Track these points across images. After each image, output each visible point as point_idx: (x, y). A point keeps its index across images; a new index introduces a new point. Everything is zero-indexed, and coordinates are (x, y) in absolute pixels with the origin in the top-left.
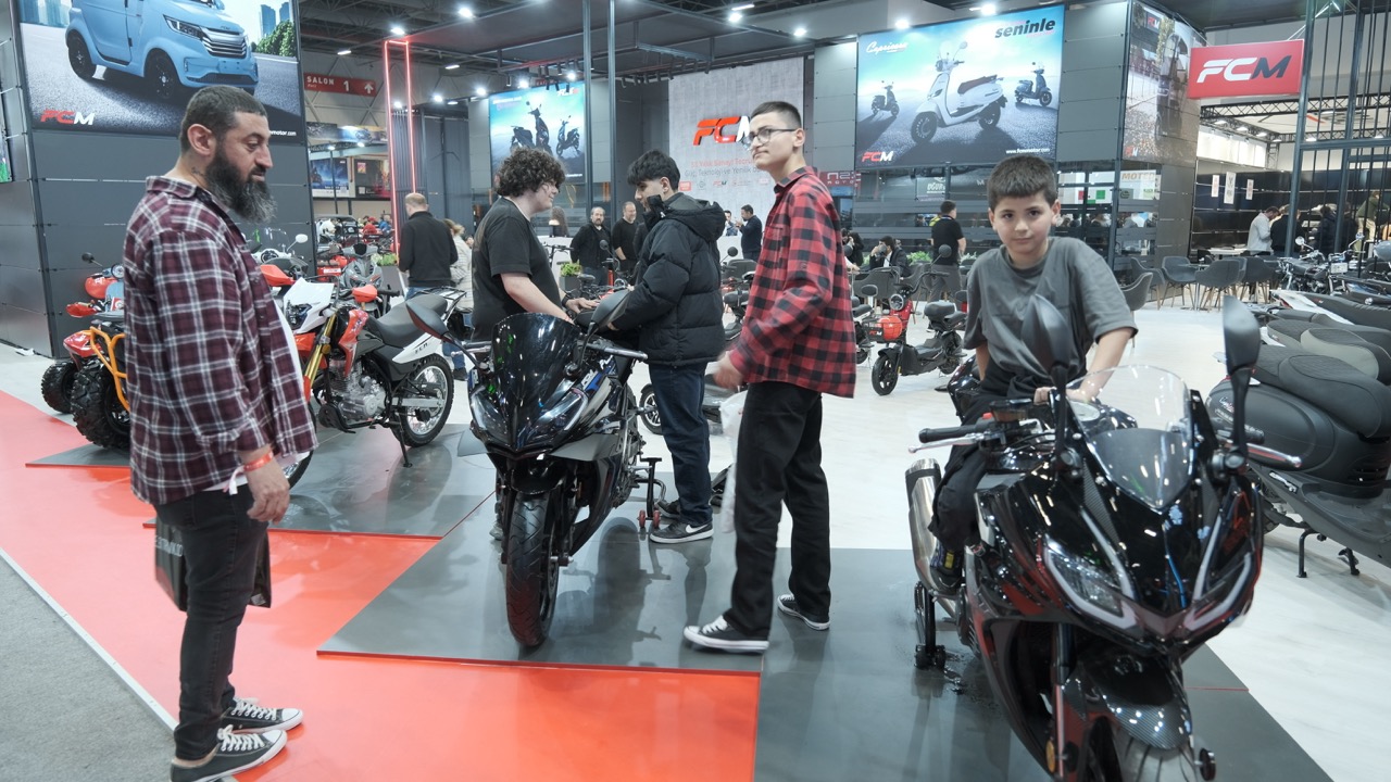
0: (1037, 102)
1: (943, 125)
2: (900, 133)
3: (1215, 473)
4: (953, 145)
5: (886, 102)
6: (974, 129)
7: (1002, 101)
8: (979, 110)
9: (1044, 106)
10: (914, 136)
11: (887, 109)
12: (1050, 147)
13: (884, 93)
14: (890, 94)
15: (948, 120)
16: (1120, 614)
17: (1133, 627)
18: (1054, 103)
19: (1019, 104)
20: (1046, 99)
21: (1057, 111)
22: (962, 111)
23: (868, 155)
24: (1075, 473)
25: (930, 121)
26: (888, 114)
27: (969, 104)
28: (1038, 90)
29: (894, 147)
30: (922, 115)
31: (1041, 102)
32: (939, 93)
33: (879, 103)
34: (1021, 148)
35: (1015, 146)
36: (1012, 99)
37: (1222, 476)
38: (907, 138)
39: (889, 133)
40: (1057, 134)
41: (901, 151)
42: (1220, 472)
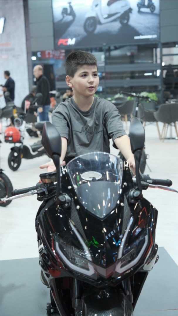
0: (148, 10)
1: (100, 23)
2: (77, 28)
3: (130, 200)
4: (107, 35)
5: (68, 11)
6: (116, 26)
7: (130, 10)
8: (118, 15)
9: (152, 13)
10: (86, 30)
11: (70, 14)
12: (157, 34)
13: (67, 6)
14: (71, 7)
15: (102, 21)
16: (88, 269)
17: (93, 275)
18: (157, 11)
19: (139, 12)
20: (152, 8)
21: (159, 15)
22: (110, 16)
23: (61, 41)
24: (66, 205)
25: (93, 22)
26: (70, 18)
27: (113, 12)
28: (149, 4)
29: (75, 36)
30: (89, 19)
31: (151, 10)
32: (96, 6)
33: (65, 11)
34: (142, 35)
35: (139, 34)
36: (135, 9)
37: (133, 201)
38: (81, 31)
39: (72, 28)
40: (160, 27)
41: (79, 38)
42: (132, 199)
